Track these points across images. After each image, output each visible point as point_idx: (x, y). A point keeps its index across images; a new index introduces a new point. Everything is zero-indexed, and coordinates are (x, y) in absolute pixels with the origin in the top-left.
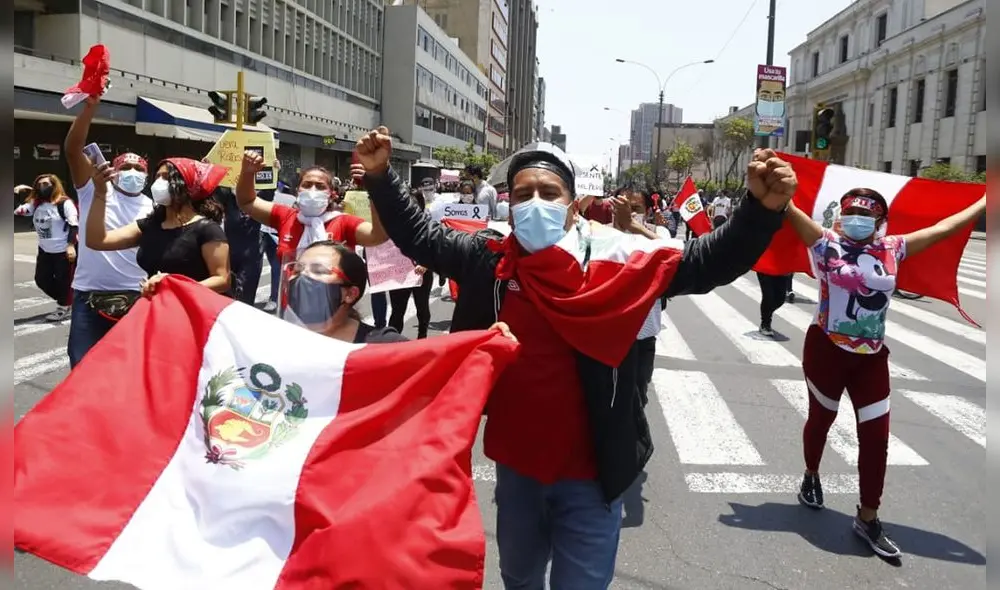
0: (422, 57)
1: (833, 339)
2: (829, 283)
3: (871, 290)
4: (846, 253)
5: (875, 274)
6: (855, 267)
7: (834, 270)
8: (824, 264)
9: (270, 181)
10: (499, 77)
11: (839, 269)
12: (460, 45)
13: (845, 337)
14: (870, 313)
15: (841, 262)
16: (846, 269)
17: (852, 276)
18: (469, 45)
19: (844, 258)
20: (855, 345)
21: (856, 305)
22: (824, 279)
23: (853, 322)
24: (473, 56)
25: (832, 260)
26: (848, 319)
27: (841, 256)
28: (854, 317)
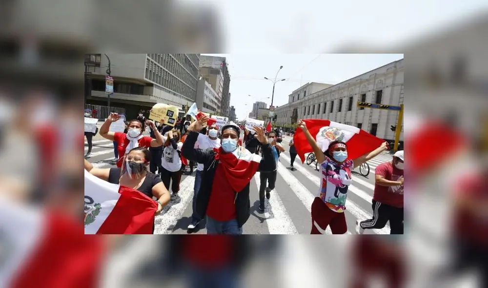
0: (206, 92)
1: (328, 206)
2: (328, 181)
3: (344, 185)
4: (335, 168)
5: (345, 178)
6: (339, 175)
7: (330, 175)
8: (325, 172)
9: (173, 124)
10: (220, 95)
11: (333, 176)
12: (211, 86)
13: (334, 206)
14: (343, 194)
15: (334, 173)
16: (336, 176)
17: (338, 179)
18: (214, 86)
19: (335, 171)
20: (337, 209)
21: (339, 191)
22: (325, 179)
23: (337, 199)
24: (215, 90)
25: (329, 171)
26: (335, 198)
27: (333, 170)
28: (337, 197)
